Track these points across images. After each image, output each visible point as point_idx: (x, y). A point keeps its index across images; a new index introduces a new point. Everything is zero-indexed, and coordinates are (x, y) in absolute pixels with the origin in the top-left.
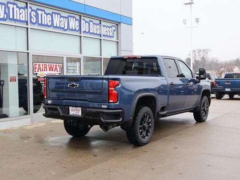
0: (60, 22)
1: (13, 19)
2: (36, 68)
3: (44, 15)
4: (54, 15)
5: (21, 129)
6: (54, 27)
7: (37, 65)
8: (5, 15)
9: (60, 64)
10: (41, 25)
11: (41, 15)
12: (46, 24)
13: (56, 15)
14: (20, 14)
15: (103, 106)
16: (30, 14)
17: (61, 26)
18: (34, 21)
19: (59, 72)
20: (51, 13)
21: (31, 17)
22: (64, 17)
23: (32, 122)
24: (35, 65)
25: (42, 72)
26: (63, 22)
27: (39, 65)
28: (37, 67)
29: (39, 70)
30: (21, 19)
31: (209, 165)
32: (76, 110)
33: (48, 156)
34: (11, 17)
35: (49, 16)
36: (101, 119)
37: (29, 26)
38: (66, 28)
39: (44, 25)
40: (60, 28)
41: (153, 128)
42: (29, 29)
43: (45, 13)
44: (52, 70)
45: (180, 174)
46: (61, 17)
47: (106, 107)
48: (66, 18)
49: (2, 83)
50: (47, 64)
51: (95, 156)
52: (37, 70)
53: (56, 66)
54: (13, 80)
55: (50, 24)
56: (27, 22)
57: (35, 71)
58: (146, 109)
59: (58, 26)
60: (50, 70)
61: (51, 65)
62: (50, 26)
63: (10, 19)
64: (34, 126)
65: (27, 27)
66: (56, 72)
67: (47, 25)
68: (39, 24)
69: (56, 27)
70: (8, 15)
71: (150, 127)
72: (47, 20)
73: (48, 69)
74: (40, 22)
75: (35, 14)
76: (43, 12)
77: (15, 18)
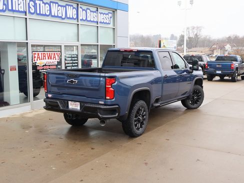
0: (58, 11)
1: (12, 10)
2: (35, 57)
3: (42, 5)
4: (52, 4)
5: (22, 117)
6: (52, 16)
7: (35, 54)
8: (4, 6)
9: (58, 53)
10: (40, 14)
11: (40, 4)
12: (44, 13)
13: (54, 4)
14: (19, 4)
15: (100, 102)
16: (29, 4)
17: (59, 15)
18: (33, 11)
19: (57, 60)
20: (49, 3)
21: (29, 7)
22: (61, 6)
23: (32, 109)
24: (34, 54)
25: (41, 61)
26: (60, 11)
27: (38, 54)
28: (36, 56)
29: (38, 59)
30: (20, 10)
31: (198, 160)
32: (75, 105)
33: (48, 149)
34: (10, 8)
35: (47, 5)
36: (99, 114)
37: (28, 16)
38: (64, 17)
39: (43, 15)
40: (58, 17)
41: (147, 120)
42: (28, 19)
43: (43, 3)
44: (51, 59)
45: (171, 169)
46: (59, 6)
47: (103, 103)
48: (63, 6)
49: (3, 72)
50: (46, 53)
51: (92, 149)
52: (36, 59)
53: (54, 54)
54: (13, 69)
55: (48, 14)
56: (26, 12)
57: (34, 61)
58: (141, 103)
59: (56, 15)
60: (48, 59)
61: (50, 54)
62: (48, 16)
63: (9, 10)
65: (26, 17)
66: (54, 60)
67: (45, 15)
68: (37, 14)
69: (54, 16)
70: (7, 6)
71: (144, 119)
72: (45, 9)
73: (47, 58)
74: (38, 12)
75: (33, 5)
76: (41, 2)
77: (14, 9)
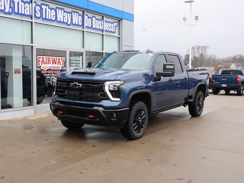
0: (64, 17)
1: (18, 14)
2: (39, 61)
3: (48, 10)
4: (58, 10)
5: (25, 119)
6: (58, 22)
7: (40, 58)
8: (11, 9)
9: (63, 58)
10: (45, 19)
11: (46, 9)
12: (50, 18)
13: (60, 10)
14: (25, 8)
16: (35, 8)
17: (65, 21)
18: (39, 16)
19: (62, 65)
20: (55, 8)
21: (35, 12)
22: (67, 12)
23: (35, 113)
24: (39, 58)
25: (46, 65)
26: (66, 17)
27: (43, 58)
28: (41, 60)
29: (43, 63)
30: (26, 13)
31: (203, 158)
33: (49, 146)
34: (16, 11)
35: (53, 11)
37: (34, 20)
38: (69, 23)
39: (48, 20)
42: (33, 23)
43: (49, 8)
44: (56, 64)
45: (175, 165)
46: (65, 12)
48: (69, 13)
49: (7, 75)
50: (51, 57)
51: (94, 146)
53: (59, 59)
54: (17, 72)
55: (54, 19)
56: (32, 16)
57: (39, 64)
59: (62, 21)
60: (53, 63)
61: (54, 58)
62: (53, 21)
63: (15, 13)
64: (37, 117)
65: (32, 21)
66: (59, 65)
67: (51, 20)
68: (43, 19)
69: (60, 22)
70: (13, 9)
72: (51, 14)
73: (51, 62)
74: (44, 17)
75: (39, 9)
76: (47, 7)
77: (20, 12)
